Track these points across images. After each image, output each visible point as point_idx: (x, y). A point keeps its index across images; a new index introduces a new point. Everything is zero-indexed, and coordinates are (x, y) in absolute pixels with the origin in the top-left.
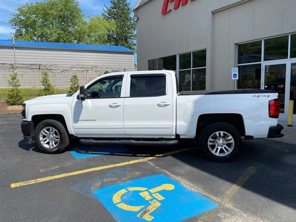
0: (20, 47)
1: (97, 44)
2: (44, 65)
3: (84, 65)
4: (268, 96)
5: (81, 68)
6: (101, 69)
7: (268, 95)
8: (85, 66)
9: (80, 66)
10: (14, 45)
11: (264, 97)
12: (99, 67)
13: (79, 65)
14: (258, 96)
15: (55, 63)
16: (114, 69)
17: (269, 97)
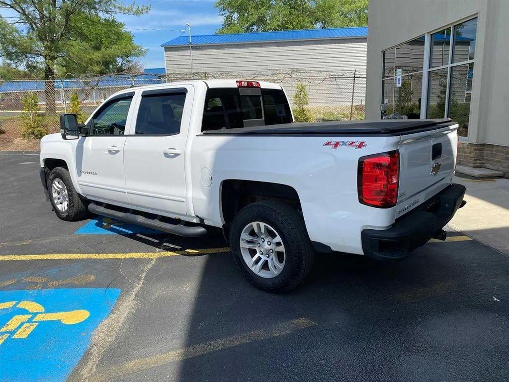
0: (198, 46)
1: (352, 26)
2: (211, 74)
3: (277, 70)
4: (361, 145)
5: (272, 75)
6: (308, 75)
7: (363, 141)
8: (278, 72)
9: (270, 72)
10: (191, 43)
11: (351, 147)
12: (304, 70)
13: (267, 70)
14: (337, 145)
15: (229, 69)
16: (332, 74)
17: (363, 148)
